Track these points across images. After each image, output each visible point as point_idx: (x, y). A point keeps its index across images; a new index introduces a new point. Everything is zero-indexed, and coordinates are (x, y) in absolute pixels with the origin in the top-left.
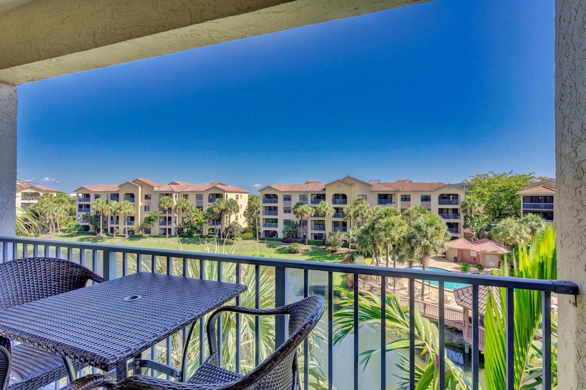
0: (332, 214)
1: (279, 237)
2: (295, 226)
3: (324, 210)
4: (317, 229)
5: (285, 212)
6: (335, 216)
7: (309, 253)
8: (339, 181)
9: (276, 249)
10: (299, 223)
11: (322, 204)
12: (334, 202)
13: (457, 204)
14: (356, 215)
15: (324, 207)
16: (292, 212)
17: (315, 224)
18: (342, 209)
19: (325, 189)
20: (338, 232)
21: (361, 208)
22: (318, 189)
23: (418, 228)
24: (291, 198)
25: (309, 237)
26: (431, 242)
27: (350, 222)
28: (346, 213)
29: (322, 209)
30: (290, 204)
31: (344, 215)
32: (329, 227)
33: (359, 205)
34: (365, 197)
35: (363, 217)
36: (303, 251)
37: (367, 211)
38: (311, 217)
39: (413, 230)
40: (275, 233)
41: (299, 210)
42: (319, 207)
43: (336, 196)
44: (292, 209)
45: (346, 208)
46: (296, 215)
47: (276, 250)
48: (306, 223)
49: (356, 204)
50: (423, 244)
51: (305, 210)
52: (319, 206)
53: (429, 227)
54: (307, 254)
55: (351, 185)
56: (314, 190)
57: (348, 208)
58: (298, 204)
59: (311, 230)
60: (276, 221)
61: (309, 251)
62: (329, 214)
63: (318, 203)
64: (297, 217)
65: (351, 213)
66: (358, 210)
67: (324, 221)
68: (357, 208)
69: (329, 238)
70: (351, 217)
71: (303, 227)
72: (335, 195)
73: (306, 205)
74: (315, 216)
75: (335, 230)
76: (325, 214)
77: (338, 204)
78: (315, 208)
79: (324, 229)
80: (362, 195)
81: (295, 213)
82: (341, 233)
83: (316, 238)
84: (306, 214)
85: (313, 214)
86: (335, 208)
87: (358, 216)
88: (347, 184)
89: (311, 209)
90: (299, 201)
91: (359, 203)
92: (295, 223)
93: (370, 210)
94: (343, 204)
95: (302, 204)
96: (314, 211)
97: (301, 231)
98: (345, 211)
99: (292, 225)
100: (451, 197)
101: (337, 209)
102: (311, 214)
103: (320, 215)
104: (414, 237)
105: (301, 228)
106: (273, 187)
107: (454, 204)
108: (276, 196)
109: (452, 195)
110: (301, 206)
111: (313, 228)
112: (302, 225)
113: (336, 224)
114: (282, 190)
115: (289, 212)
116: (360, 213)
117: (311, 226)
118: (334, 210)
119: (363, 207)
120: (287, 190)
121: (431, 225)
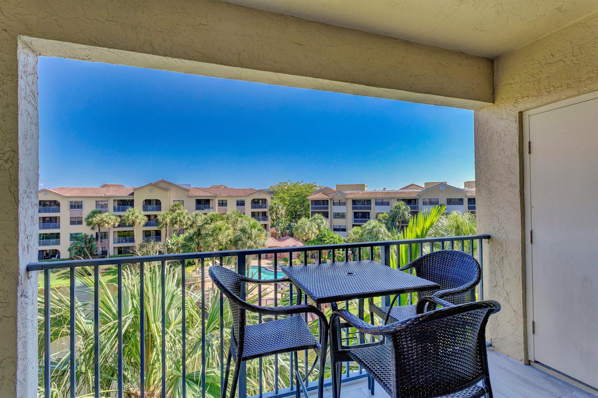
0: (143, 222)
1: (61, 257)
2: (88, 241)
3: (133, 218)
4: (122, 242)
5: (72, 223)
6: (146, 225)
7: (113, 272)
8: (151, 184)
9: (59, 273)
10: (95, 236)
11: (129, 211)
12: (145, 209)
13: (265, 207)
14: (174, 222)
15: (133, 214)
16: (84, 223)
17: (119, 236)
18: (156, 216)
19: (132, 194)
20: (152, 243)
21: (179, 215)
22: (124, 194)
23: (243, 231)
24: (81, 206)
25: (111, 252)
26: (255, 243)
27: (166, 230)
28: (161, 221)
29: (130, 217)
30: (81, 213)
31: (157, 223)
32: (139, 238)
33: (176, 212)
34: (182, 202)
35: (182, 224)
36: (103, 271)
37: (186, 217)
38: (114, 227)
39: (239, 233)
40: (55, 253)
41: (97, 219)
42: (127, 215)
43: (148, 202)
44: (83, 219)
45: (160, 215)
46: (91, 226)
47: (58, 275)
48: (105, 235)
49: (174, 211)
50: (248, 245)
51: (105, 219)
52: (125, 214)
53: (253, 230)
54: (109, 274)
55: (166, 190)
56: (117, 195)
57: (164, 215)
58: (94, 214)
59: (114, 243)
60: (57, 236)
61: (112, 269)
62: (139, 223)
63: (124, 210)
64: (93, 228)
65: (168, 220)
66: (176, 217)
67: (133, 231)
68: (175, 214)
69: (140, 250)
70: (166, 225)
71: (101, 241)
72: (146, 200)
73: (107, 214)
74: (119, 226)
75: (148, 241)
76: (134, 223)
77: (150, 211)
78: (120, 216)
79: (132, 240)
80: (179, 201)
81: (89, 224)
82: (156, 243)
83: (120, 252)
84: (106, 225)
85: (117, 224)
86: (147, 216)
87: (176, 223)
88: (161, 188)
89: (114, 218)
90: (95, 209)
91: (176, 210)
92: (89, 237)
93: (189, 216)
94: (157, 210)
95: (100, 212)
96: (119, 220)
97: (99, 247)
98: (160, 218)
99: (84, 240)
100: (261, 201)
101: (149, 216)
102: (115, 225)
103: (127, 224)
104: (240, 240)
105: (99, 242)
106: (51, 190)
107: (264, 208)
108: (56, 204)
109: (262, 199)
110: (99, 215)
111: (116, 241)
112: (99, 238)
113: (147, 234)
114: (67, 195)
115: (80, 223)
116: (178, 219)
117: (114, 239)
118: (146, 218)
119: (182, 213)
120: (76, 195)
121: (254, 227)
